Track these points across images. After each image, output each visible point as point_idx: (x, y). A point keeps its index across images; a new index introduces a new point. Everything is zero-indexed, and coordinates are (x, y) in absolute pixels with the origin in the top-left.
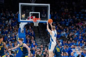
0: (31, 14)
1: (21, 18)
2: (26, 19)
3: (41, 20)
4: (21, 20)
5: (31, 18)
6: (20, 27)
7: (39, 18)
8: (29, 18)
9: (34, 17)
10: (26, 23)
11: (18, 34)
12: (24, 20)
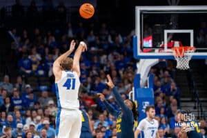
0: (168, 34)
1: (142, 48)
2: (153, 51)
3: (196, 51)
4: (140, 53)
5: (169, 48)
6: (138, 72)
7: (189, 45)
8: (163, 47)
9: (177, 44)
10: (155, 61)
11: (133, 91)
12: (150, 52)
